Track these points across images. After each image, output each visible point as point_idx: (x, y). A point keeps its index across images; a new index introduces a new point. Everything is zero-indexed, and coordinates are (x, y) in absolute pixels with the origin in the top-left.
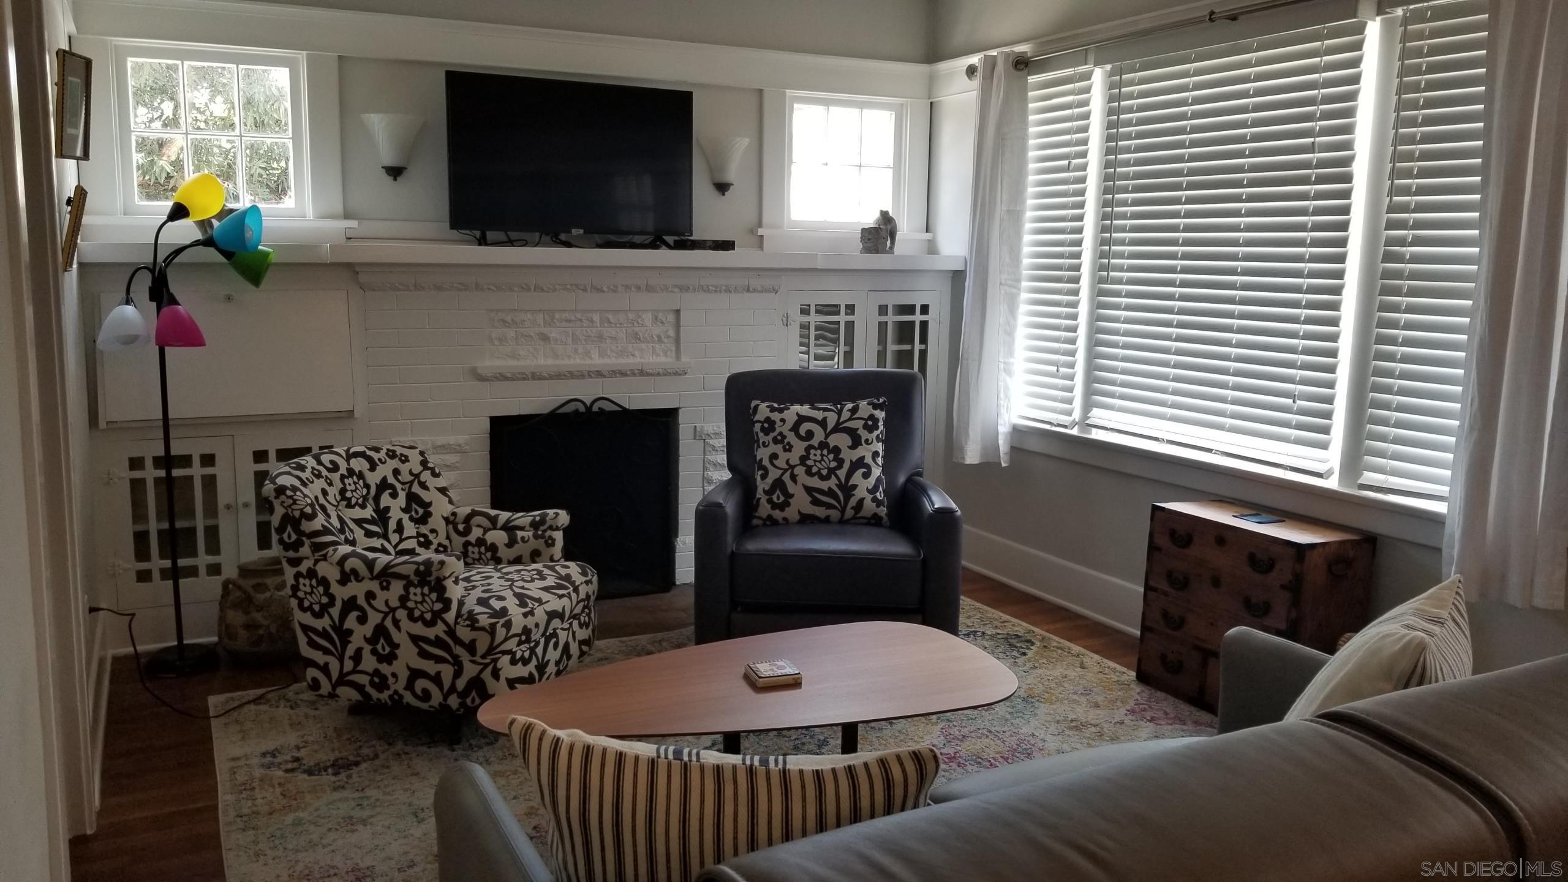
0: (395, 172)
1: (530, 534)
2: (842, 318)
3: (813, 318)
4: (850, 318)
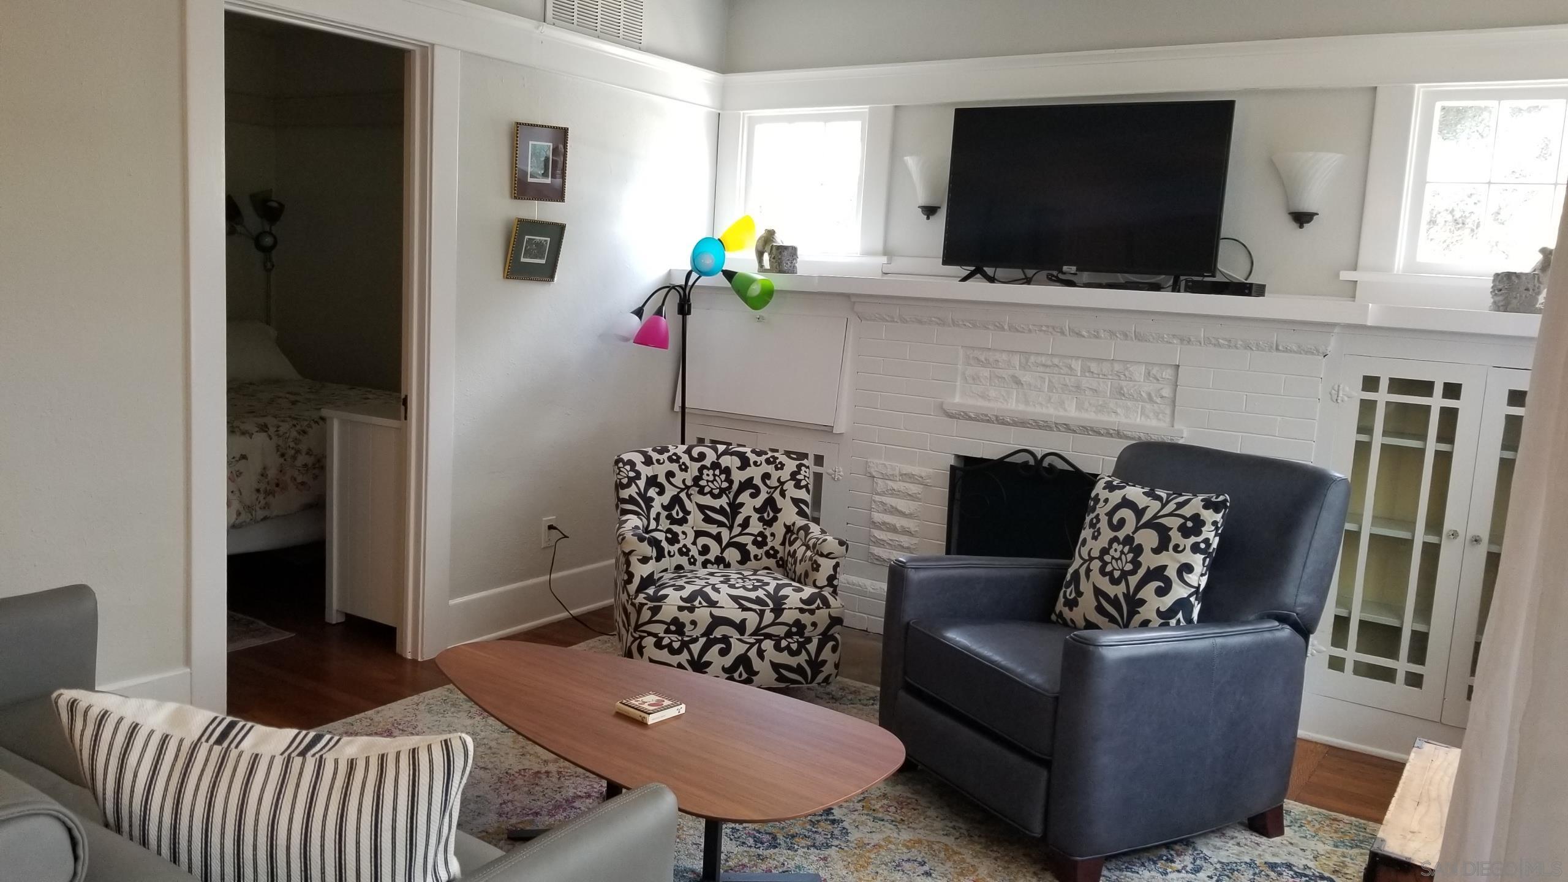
0: (929, 211)
2: (1437, 402)
3: (1383, 397)
4: (1450, 403)
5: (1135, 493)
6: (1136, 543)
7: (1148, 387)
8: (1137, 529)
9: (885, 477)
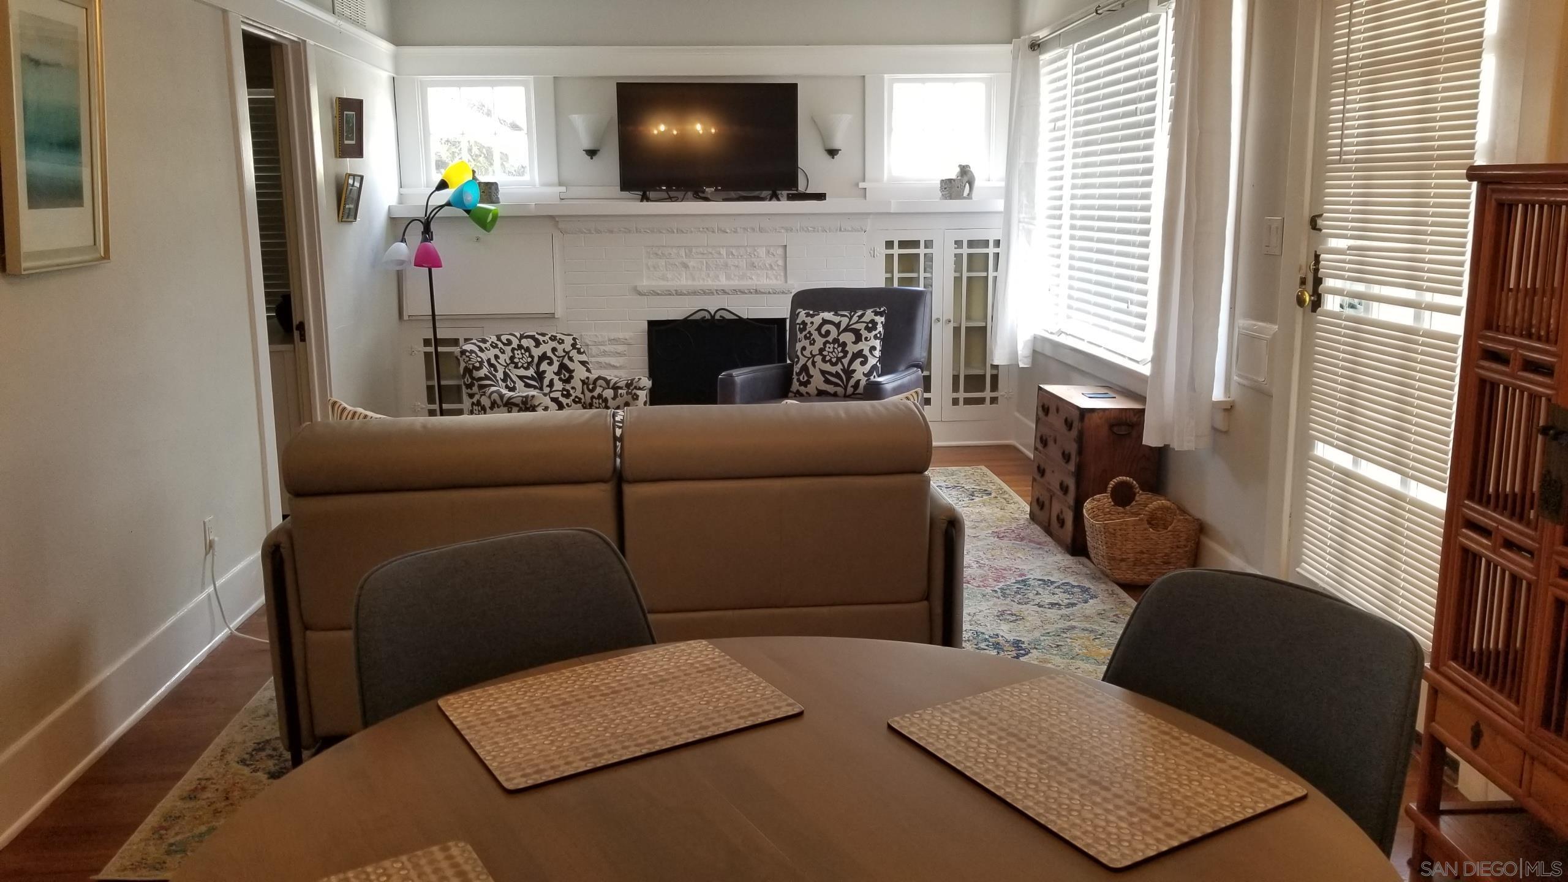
0: (592, 153)
1: (625, 391)
2: (922, 251)
3: (896, 251)
4: (928, 251)
5: (828, 316)
6: (841, 341)
7: (768, 261)
8: (838, 335)
9: (596, 344)
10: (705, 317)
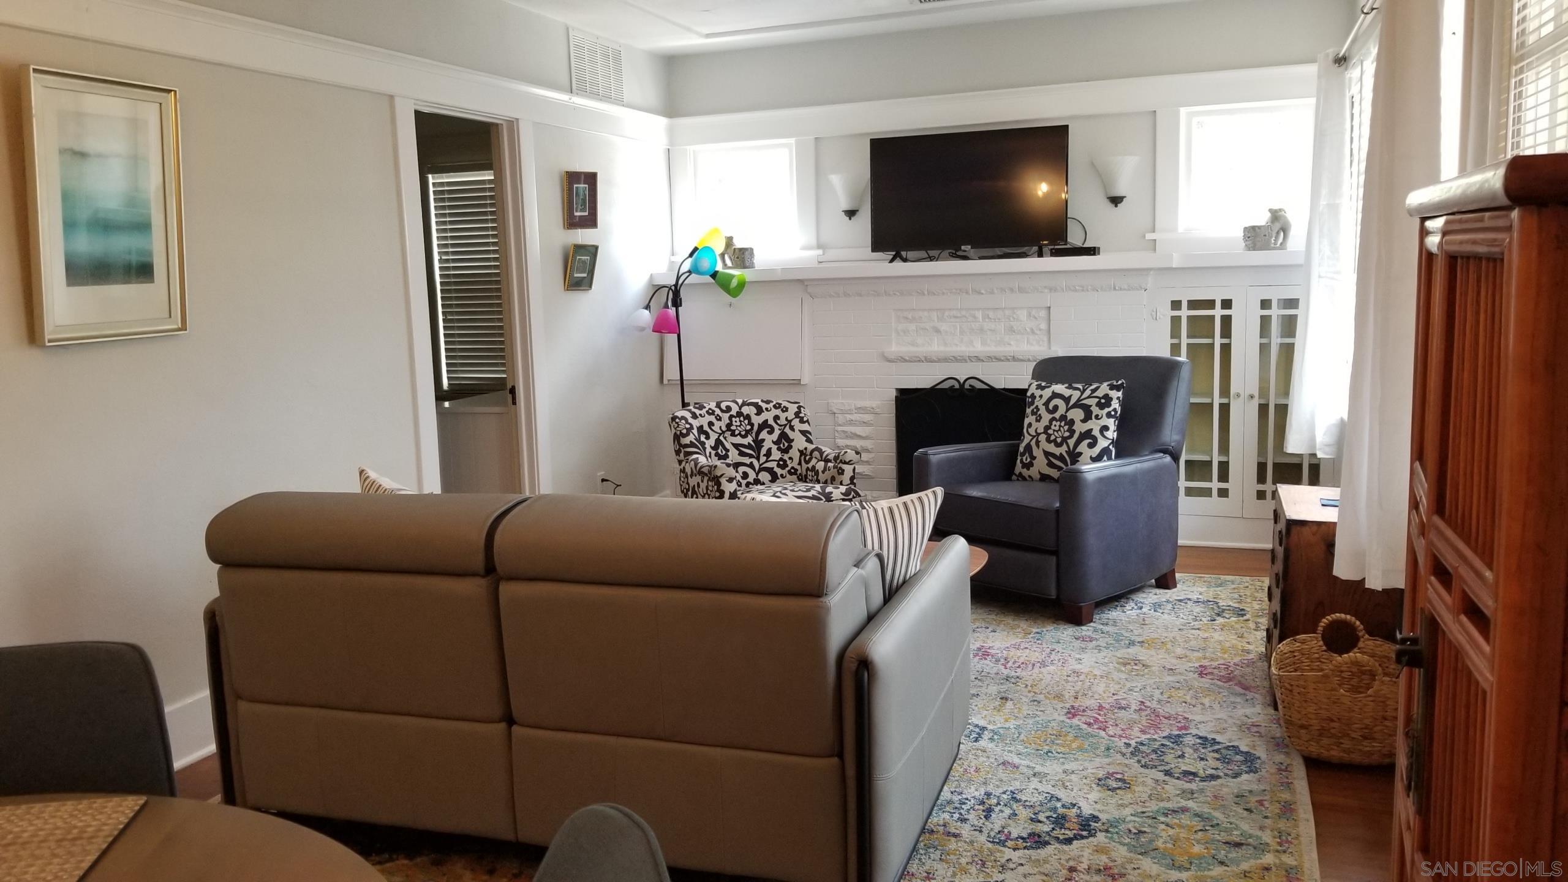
0: (851, 213)
1: (832, 465)
2: (1218, 312)
3: (1185, 313)
4: (1226, 312)
5: (1059, 388)
6: (1068, 419)
7: (1030, 324)
8: (1067, 410)
9: (843, 412)
10: (954, 386)
